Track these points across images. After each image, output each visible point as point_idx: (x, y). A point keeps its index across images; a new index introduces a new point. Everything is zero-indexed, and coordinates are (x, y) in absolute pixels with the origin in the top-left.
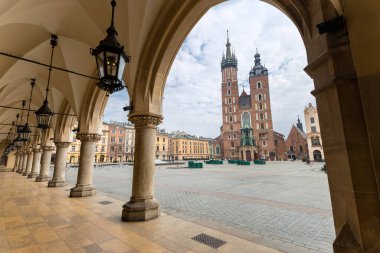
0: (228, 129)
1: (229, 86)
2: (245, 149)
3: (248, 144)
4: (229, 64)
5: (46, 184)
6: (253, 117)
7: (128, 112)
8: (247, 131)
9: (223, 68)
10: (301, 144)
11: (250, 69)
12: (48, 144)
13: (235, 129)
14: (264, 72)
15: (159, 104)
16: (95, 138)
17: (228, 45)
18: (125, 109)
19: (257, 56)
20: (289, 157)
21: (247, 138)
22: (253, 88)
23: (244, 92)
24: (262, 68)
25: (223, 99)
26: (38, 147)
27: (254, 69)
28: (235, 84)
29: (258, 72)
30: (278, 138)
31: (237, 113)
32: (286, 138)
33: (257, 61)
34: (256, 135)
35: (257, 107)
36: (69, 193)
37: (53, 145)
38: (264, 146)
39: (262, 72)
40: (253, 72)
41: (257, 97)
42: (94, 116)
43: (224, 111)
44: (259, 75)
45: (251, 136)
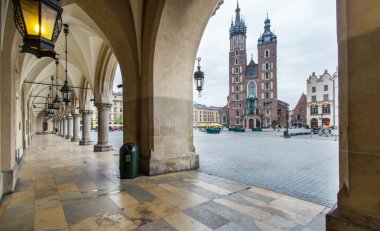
0: (234, 97)
1: (237, 54)
2: (248, 118)
3: (252, 113)
4: (238, 31)
6: (259, 87)
8: (252, 101)
9: (232, 35)
11: (259, 36)
13: (241, 98)
14: (273, 39)
17: (238, 10)
19: (268, 21)
21: (251, 107)
22: (260, 56)
23: (252, 61)
24: (271, 35)
25: (230, 68)
27: (263, 36)
28: (244, 53)
29: (267, 39)
30: (282, 107)
31: (244, 83)
33: (267, 28)
34: (261, 105)
35: (263, 76)
38: (267, 115)
39: (271, 39)
40: (262, 40)
41: (264, 66)
43: (230, 81)
44: (268, 43)
45: (255, 105)
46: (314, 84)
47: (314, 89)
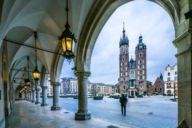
0: (122, 79)
1: (124, 56)
2: (131, 90)
4: (124, 43)
5: (40, 105)
6: (136, 73)
7: (74, 70)
8: (132, 81)
9: (120, 45)
10: (161, 87)
11: (136, 46)
12: (38, 88)
13: (126, 79)
14: (144, 47)
15: (89, 66)
16: (59, 84)
17: (124, 32)
18: (73, 69)
19: (141, 37)
20: (154, 94)
21: (132, 84)
22: (137, 57)
23: (132, 59)
24: (143, 45)
25: (120, 63)
26: (34, 89)
27: (138, 46)
28: (127, 55)
29: (141, 47)
30: (149, 84)
31: (128, 71)
32: (153, 84)
33: (140, 41)
34: (137, 83)
35: (139, 67)
36: (50, 109)
37: (41, 88)
38: (141, 89)
40: (138, 48)
41: (139, 62)
42: (57, 74)
43: (120, 70)
44: (141, 49)
45: (134, 83)
46: (169, 71)
47: (169, 74)
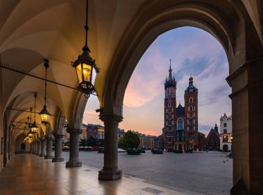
1: (170, 101)
2: (178, 143)
3: (180, 140)
4: (170, 85)
6: (186, 123)
8: (180, 131)
9: (166, 87)
10: (216, 140)
12: (49, 136)
13: (173, 130)
17: (170, 70)
18: (97, 111)
19: (191, 79)
21: (180, 136)
22: (186, 101)
23: (180, 105)
24: (194, 88)
25: (165, 109)
26: (44, 138)
27: (188, 89)
28: (174, 99)
29: (191, 90)
30: (201, 136)
31: (175, 119)
32: (206, 137)
35: (188, 115)
39: (194, 91)
40: (187, 91)
41: (189, 108)
42: (77, 117)
43: (165, 118)
44: (191, 93)
45: (183, 135)
46: (225, 121)
47: (225, 125)
